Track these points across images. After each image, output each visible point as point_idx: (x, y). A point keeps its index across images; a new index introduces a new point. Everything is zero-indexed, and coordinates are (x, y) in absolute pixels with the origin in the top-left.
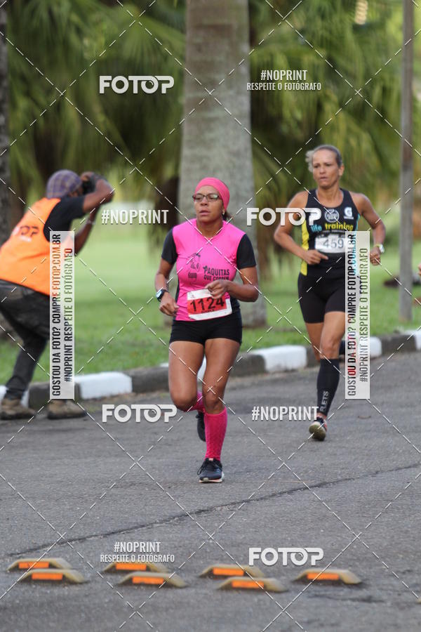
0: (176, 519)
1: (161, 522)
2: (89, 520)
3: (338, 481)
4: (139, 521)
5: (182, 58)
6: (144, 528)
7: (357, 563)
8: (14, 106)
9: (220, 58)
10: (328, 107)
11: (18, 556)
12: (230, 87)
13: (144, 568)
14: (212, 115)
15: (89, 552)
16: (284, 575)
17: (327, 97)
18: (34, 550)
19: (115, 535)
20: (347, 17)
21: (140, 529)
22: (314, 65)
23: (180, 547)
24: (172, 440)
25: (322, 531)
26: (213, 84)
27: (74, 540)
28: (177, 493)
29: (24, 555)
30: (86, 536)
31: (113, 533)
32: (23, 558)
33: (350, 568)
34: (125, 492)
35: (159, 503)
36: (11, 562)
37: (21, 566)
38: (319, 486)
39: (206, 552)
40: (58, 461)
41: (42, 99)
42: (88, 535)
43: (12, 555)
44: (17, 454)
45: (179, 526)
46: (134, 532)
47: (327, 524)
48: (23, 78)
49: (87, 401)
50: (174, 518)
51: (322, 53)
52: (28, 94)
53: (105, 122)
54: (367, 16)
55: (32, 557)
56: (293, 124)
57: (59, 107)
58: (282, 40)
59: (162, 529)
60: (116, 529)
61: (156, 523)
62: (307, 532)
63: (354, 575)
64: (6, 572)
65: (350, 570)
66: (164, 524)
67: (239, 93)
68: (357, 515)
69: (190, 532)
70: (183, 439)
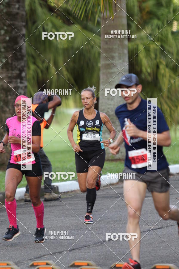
0: (100, 243)
1: (93, 245)
2: (63, 244)
3: (168, 226)
4: (84, 244)
5: (100, 47)
6: (86, 247)
7: (177, 261)
8: (29, 68)
9: (116, 47)
10: (161, 67)
11: (33, 260)
12: (120, 59)
13: (87, 264)
14: (112, 71)
15: (63, 258)
16: (146, 267)
17: (161, 63)
18: (40, 257)
19: (74, 250)
20: (169, 29)
21: (85, 248)
22: (155, 49)
23: (102, 255)
24: (98, 210)
25: (162, 248)
26: (113, 58)
27: (57, 253)
28: (100, 232)
29: (36, 259)
30: (62, 251)
31: (73, 250)
32: (35, 261)
33: (174, 263)
34: (78, 232)
35: (92, 236)
36: (30, 263)
37: (35, 264)
38: (160, 228)
39: (113, 257)
40: (49, 219)
41: (41, 66)
42: (62, 250)
43: (30, 259)
44: (32, 216)
45: (101, 246)
46: (82, 249)
47: (164, 245)
48: (33, 57)
49: (61, 193)
50: (99, 243)
51: (158, 44)
52: (35, 63)
53: (67, 75)
54: (177, 28)
55: (39, 260)
56: (147, 74)
57: (48, 68)
58: (141, 39)
59: (94, 248)
60: (75, 248)
61: (91, 245)
62: (156, 248)
63: (175, 266)
64: (28, 267)
65: (175, 265)
66: (95, 246)
67: (124, 61)
68: (177, 241)
69: (106, 249)
70: (102, 209)
